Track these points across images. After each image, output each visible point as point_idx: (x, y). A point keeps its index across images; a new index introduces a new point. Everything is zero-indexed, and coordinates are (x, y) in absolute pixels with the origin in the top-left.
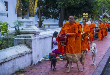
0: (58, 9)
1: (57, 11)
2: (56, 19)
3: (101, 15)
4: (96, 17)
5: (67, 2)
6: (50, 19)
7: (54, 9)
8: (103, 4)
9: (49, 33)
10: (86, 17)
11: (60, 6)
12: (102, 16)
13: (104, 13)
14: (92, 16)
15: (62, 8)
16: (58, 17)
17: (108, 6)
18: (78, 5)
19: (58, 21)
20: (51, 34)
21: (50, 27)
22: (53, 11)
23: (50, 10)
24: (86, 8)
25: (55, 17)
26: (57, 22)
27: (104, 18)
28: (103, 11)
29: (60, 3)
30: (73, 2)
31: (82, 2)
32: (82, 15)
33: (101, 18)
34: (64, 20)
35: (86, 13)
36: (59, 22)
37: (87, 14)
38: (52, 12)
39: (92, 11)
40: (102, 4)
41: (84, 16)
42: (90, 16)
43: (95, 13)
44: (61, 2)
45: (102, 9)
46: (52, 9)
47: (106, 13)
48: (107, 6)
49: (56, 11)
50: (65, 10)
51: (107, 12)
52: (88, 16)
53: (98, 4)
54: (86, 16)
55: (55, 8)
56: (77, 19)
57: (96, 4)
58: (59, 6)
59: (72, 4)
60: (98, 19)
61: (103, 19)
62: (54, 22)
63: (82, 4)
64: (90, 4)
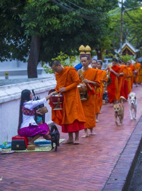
0: (25, 38)
1: (22, 42)
2: (21, 60)
3: (118, 47)
4: (107, 53)
5: (45, 21)
6: (9, 60)
7: (17, 39)
8: (122, 24)
9: (9, 93)
10: (87, 53)
11: (30, 31)
12: (119, 51)
13: (124, 45)
14: (99, 52)
15: (33, 37)
16: (26, 56)
17: (132, 27)
18: (67, 30)
19: (26, 64)
20: (15, 94)
21: (10, 78)
22: (16, 43)
23: (9, 42)
24: (86, 34)
25: (19, 55)
26: (24, 67)
27: (125, 55)
28: (121, 40)
29: (28, 26)
30: (58, 21)
31: (76, 22)
32: (78, 50)
33: (118, 56)
34: (39, 61)
35: (85, 46)
36: (29, 68)
37: (88, 48)
38: (12, 44)
39: (99, 40)
40: (120, 24)
41: (81, 53)
42: (94, 51)
43: (105, 44)
44: (30, 23)
45: (118, 34)
46: (13, 39)
47: (128, 44)
48: (129, 29)
49: (20, 43)
50: (41, 40)
51: (130, 42)
52: (90, 52)
53: (111, 25)
54: (85, 52)
55: (20, 36)
56: (67, 58)
57: (107, 26)
58: (27, 32)
59: (56, 27)
60: (112, 57)
61: (121, 57)
62: (18, 66)
63: (76, 26)
64: (94, 26)
